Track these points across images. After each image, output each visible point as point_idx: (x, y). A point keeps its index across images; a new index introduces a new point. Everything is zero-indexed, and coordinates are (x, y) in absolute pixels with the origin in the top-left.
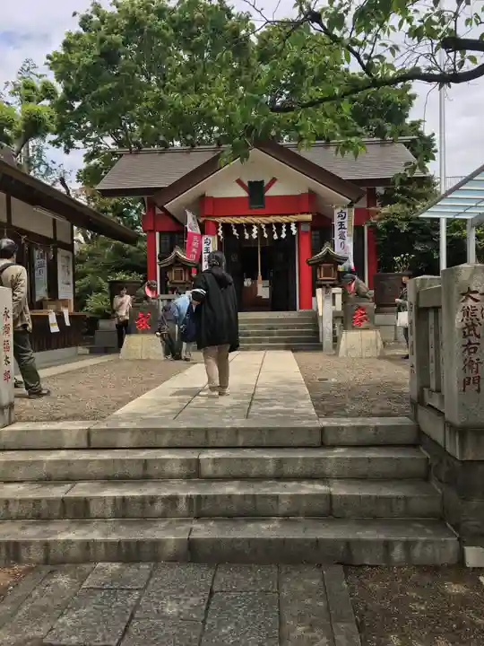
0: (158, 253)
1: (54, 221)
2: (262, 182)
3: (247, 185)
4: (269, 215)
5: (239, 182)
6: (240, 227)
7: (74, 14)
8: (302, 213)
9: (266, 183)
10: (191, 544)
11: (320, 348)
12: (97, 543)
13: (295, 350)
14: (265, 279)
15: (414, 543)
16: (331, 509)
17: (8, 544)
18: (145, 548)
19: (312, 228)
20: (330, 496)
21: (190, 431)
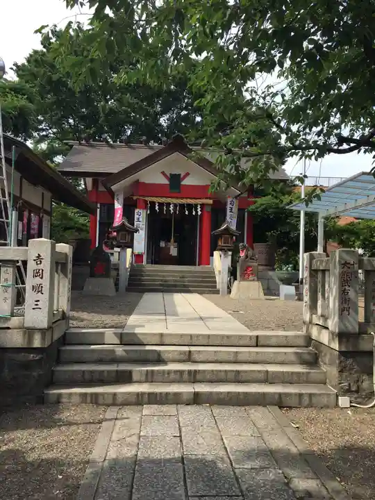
0: (98, 219)
1: (43, 193)
2: (180, 175)
3: (169, 176)
4: (182, 198)
5: (163, 173)
6: (161, 205)
8: (206, 198)
9: (182, 176)
10: (196, 394)
11: (217, 292)
12: (143, 394)
13: (201, 293)
14: (175, 242)
15: (314, 394)
16: (268, 379)
17: (92, 394)
18: (170, 397)
19: (212, 209)
20: (267, 371)
21: (182, 336)
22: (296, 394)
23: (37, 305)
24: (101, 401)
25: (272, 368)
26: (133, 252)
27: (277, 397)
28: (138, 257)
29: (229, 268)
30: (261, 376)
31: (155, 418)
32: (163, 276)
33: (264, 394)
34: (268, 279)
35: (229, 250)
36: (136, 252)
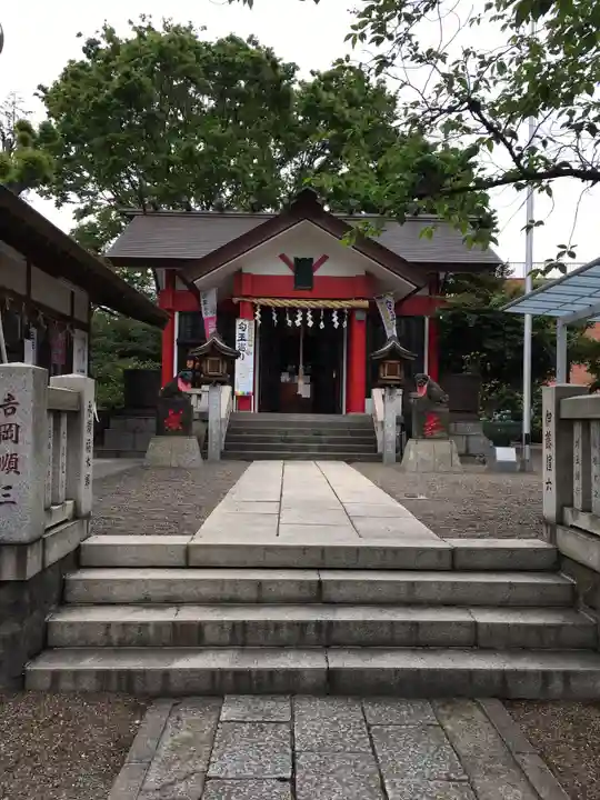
0: (176, 336)
1: (73, 293)
2: (312, 259)
3: (292, 260)
4: (316, 299)
5: (283, 257)
6: (281, 311)
7: (79, 35)
8: (357, 299)
9: (315, 261)
10: (331, 674)
11: (379, 459)
12: (223, 672)
13: (349, 461)
14: (306, 374)
15: (575, 674)
16: (476, 640)
17: (120, 673)
18: (279, 679)
19: (368, 317)
20: (476, 624)
21: (305, 549)
22: (536, 673)
23: (8, 495)
24: (138, 685)
25: (485, 617)
26: (233, 393)
27: (497, 679)
28: (243, 401)
29: (398, 418)
30: (464, 634)
31: (245, 728)
32: (286, 433)
33: (471, 673)
34: (467, 436)
35: (398, 386)
36: (239, 391)
